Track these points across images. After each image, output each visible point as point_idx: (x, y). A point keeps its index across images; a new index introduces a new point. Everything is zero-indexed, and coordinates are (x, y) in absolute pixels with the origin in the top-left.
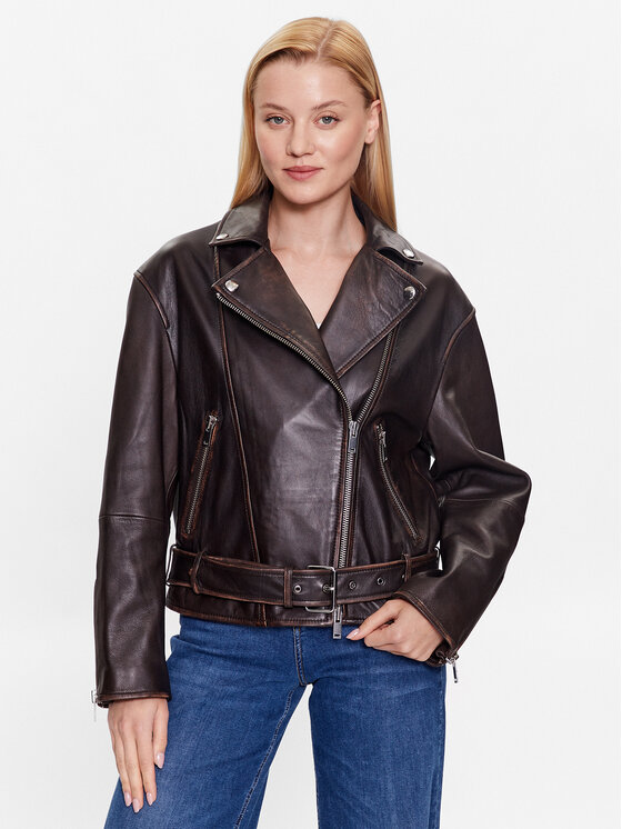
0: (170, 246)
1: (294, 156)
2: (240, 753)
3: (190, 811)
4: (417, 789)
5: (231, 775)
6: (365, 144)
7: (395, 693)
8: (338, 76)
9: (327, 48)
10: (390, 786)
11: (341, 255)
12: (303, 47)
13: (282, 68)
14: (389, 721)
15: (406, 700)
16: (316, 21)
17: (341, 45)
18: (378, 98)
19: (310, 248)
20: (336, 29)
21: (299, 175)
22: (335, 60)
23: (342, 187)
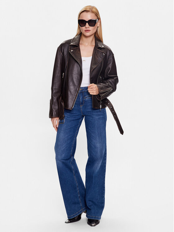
0: (64, 42)
1: (86, 28)
2: (73, 126)
3: (67, 136)
4: (101, 132)
5: (72, 130)
6: (98, 27)
7: (97, 117)
8: (93, 15)
9: (92, 10)
10: (97, 132)
11: (92, 46)
12: (88, 10)
13: (84, 13)
14: (96, 122)
15: (99, 118)
16: (90, 6)
17: (94, 10)
18: (100, 19)
19: (87, 44)
20: (93, 7)
21: (87, 31)
22: (93, 12)
23: (93, 34)
